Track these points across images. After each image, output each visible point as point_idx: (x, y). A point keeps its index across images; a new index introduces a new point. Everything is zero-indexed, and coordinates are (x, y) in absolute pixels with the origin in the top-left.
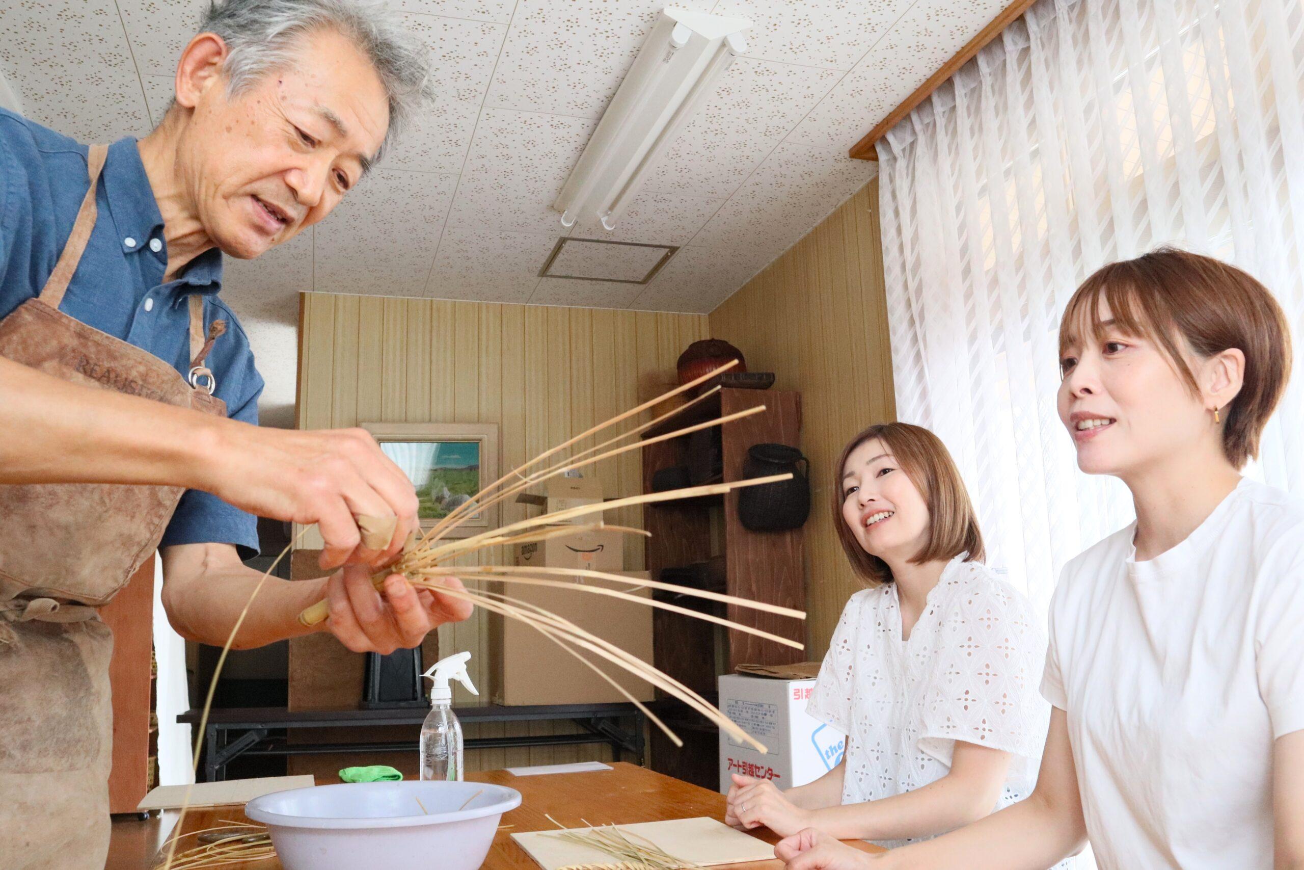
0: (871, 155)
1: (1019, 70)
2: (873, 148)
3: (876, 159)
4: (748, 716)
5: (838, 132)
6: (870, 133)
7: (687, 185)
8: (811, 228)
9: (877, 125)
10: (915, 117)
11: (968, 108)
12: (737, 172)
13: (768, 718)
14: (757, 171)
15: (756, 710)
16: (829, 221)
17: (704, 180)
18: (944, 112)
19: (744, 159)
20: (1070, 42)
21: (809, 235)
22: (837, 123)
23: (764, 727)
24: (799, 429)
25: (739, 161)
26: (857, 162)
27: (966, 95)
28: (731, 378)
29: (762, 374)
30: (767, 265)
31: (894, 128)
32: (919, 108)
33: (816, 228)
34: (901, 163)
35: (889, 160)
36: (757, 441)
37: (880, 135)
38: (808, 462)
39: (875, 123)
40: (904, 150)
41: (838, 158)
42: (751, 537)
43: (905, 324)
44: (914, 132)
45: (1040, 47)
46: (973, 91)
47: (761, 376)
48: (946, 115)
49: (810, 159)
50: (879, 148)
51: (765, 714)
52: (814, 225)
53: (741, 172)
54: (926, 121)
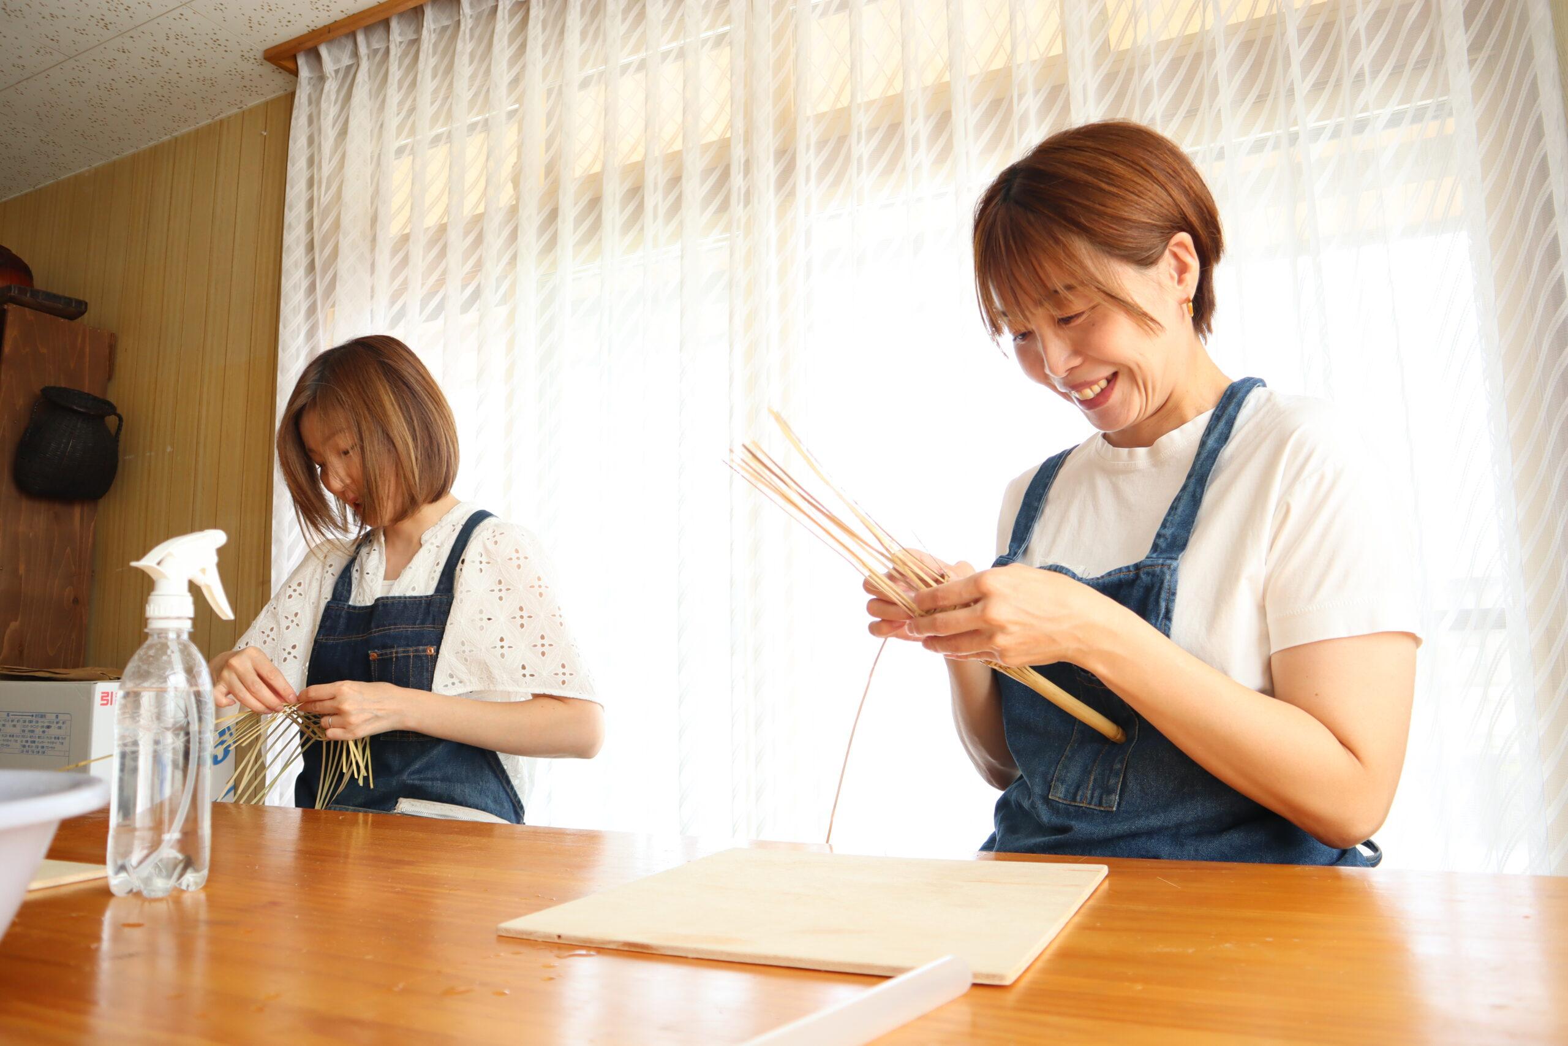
0: (289, 64)
1: (510, 20)
2: (294, 58)
3: (295, 73)
4: (17, 730)
5: (262, 21)
6: (301, 36)
7: (19, 13)
8: (168, 137)
9: (313, 30)
10: (361, 38)
11: (435, 45)
12: (102, 23)
13: (54, 731)
14: (131, 33)
15: (31, 722)
16: (198, 136)
17: (48, 17)
18: (401, 43)
19: (121, 8)
20: (578, 9)
21: (163, 144)
22: (266, 8)
23: (45, 745)
24: (110, 378)
25: (112, 8)
26: (269, 67)
27: (435, 30)
28: (26, 295)
29: (70, 299)
30: (87, 168)
31: (330, 41)
32: (368, 29)
33: (176, 139)
34: (331, 86)
35: (311, 78)
36: (52, 381)
37: (310, 45)
38: (120, 419)
39: (312, 27)
40: (337, 72)
41: (246, 55)
42: (25, 504)
43: (301, 271)
44: (355, 54)
45: (541, 4)
46: (445, 29)
47: (69, 301)
48: (403, 46)
49: (210, 43)
50: (301, 61)
51: (48, 727)
52: (175, 134)
53: (109, 26)
54: (376, 46)
